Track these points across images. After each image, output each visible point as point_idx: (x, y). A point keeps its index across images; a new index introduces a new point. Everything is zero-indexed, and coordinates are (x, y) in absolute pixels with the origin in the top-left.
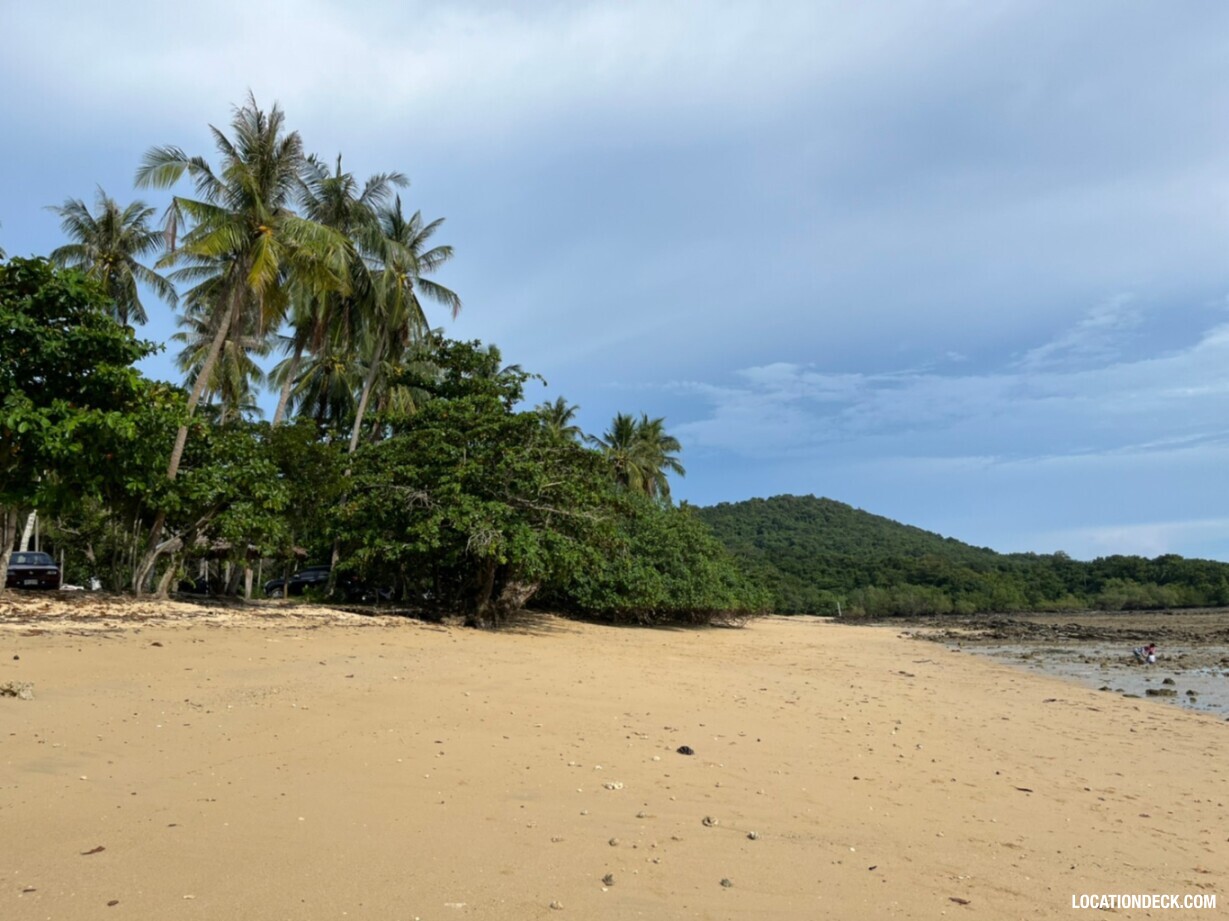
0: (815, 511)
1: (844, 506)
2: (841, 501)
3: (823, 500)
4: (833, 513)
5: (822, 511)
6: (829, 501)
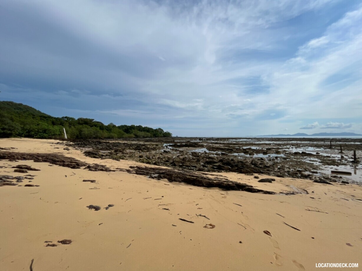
0: (23, 108)
1: (33, 109)
2: (33, 107)
3: (26, 106)
4: (30, 109)
5: (26, 108)
6: (28, 106)
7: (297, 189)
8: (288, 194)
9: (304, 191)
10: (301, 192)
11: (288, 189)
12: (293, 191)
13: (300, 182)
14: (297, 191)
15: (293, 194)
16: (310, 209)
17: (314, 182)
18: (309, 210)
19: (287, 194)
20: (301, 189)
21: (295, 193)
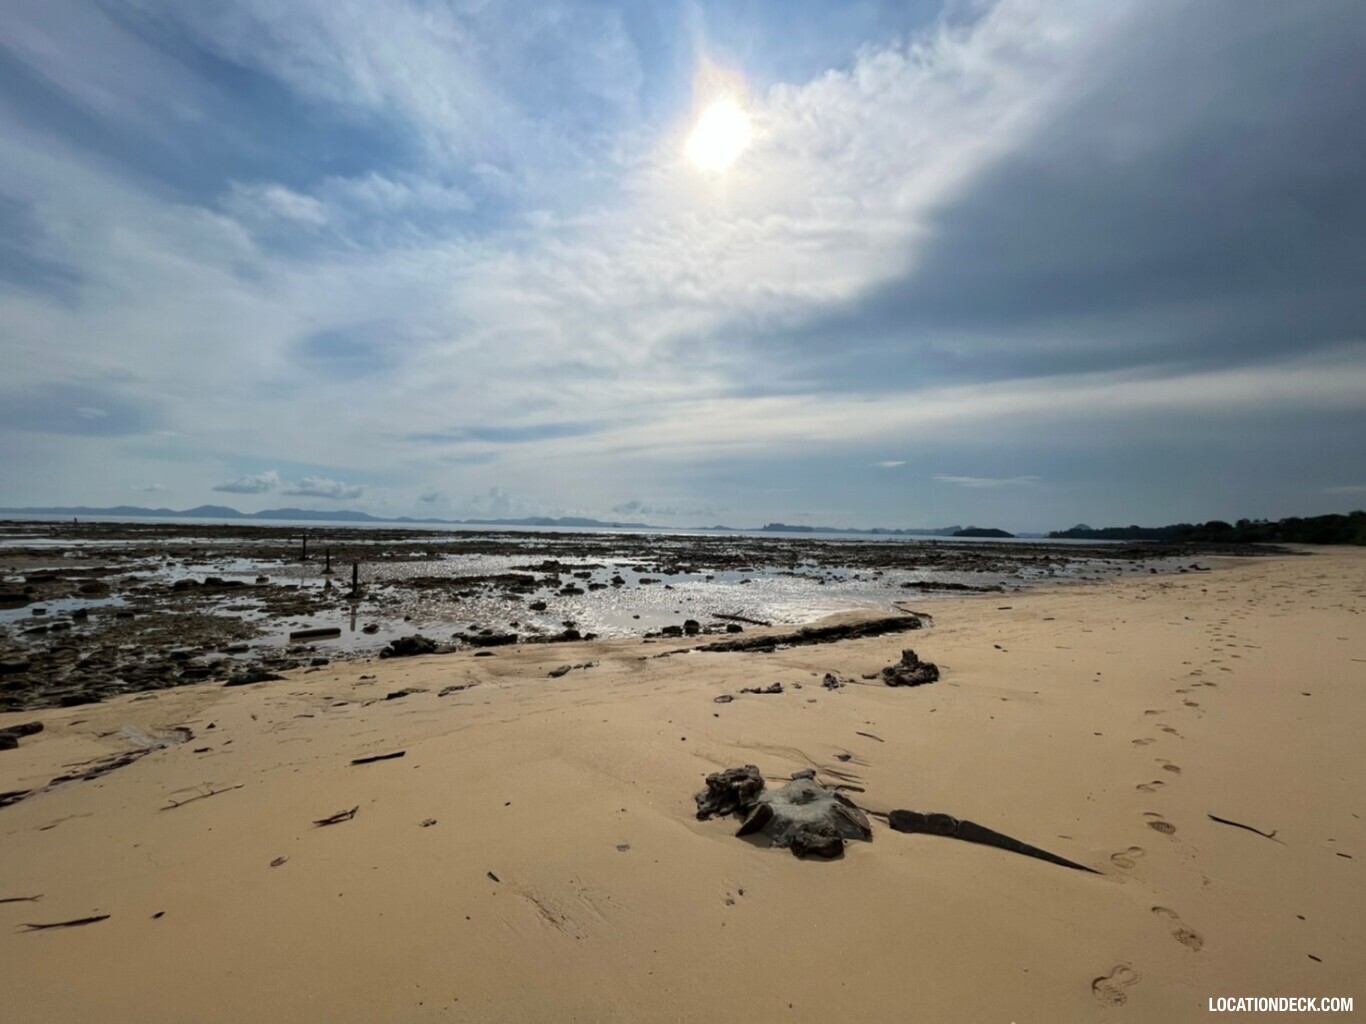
7: (149, 736)
8: (98, 771)
9: (177, 734)
10: (162, 743)
11: (104, 750)
12: (127, 749)
13: (170, 701)
14: (147, 743)
15: (126, 762)
16: (180, 798)
17: (226, 685)
18: (177, 806)
19: (88, 777)
20: (169, 728)
21: (132, 757)
